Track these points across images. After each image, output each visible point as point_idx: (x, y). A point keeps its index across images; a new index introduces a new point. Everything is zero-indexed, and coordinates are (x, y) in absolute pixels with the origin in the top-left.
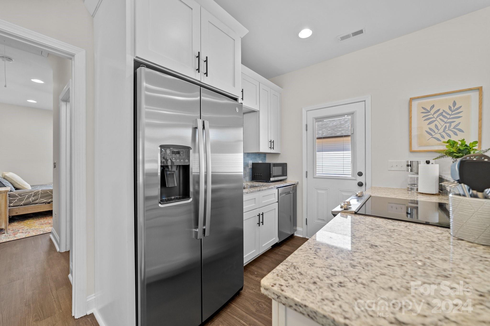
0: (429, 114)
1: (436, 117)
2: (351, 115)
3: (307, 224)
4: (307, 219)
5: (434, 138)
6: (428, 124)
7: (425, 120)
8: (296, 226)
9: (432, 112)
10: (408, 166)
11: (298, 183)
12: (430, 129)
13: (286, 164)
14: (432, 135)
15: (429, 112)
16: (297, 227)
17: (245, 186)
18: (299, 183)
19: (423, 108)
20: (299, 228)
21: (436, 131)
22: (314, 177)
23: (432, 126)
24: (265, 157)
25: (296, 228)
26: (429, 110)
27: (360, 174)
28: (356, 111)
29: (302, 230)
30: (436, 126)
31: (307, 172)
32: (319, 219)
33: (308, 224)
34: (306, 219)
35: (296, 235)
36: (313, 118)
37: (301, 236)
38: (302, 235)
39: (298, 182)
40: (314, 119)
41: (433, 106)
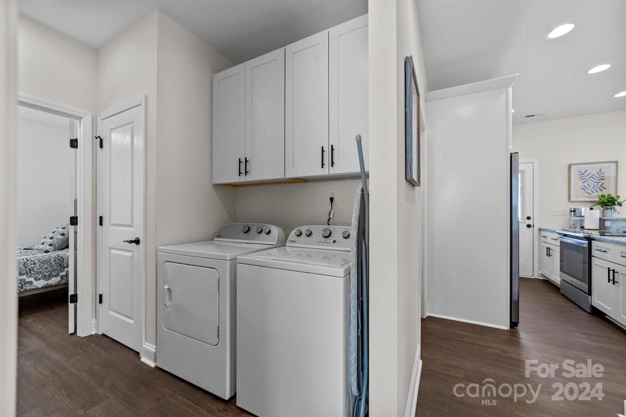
0: (584, 176)
1: (588, 178)
5: (586, 192)
6: (583, 183)
7: (580, 180)
9: (586, 174)
10: (571, 211)
12: (584, 186)
14: (585, 190)
15: (584, 174)
19: (579, 171)
21: (588, 188)
23: (586, 184)
26: (583, 173)
27: (529, 218)
30: (588, 184)
41: (586, 171)
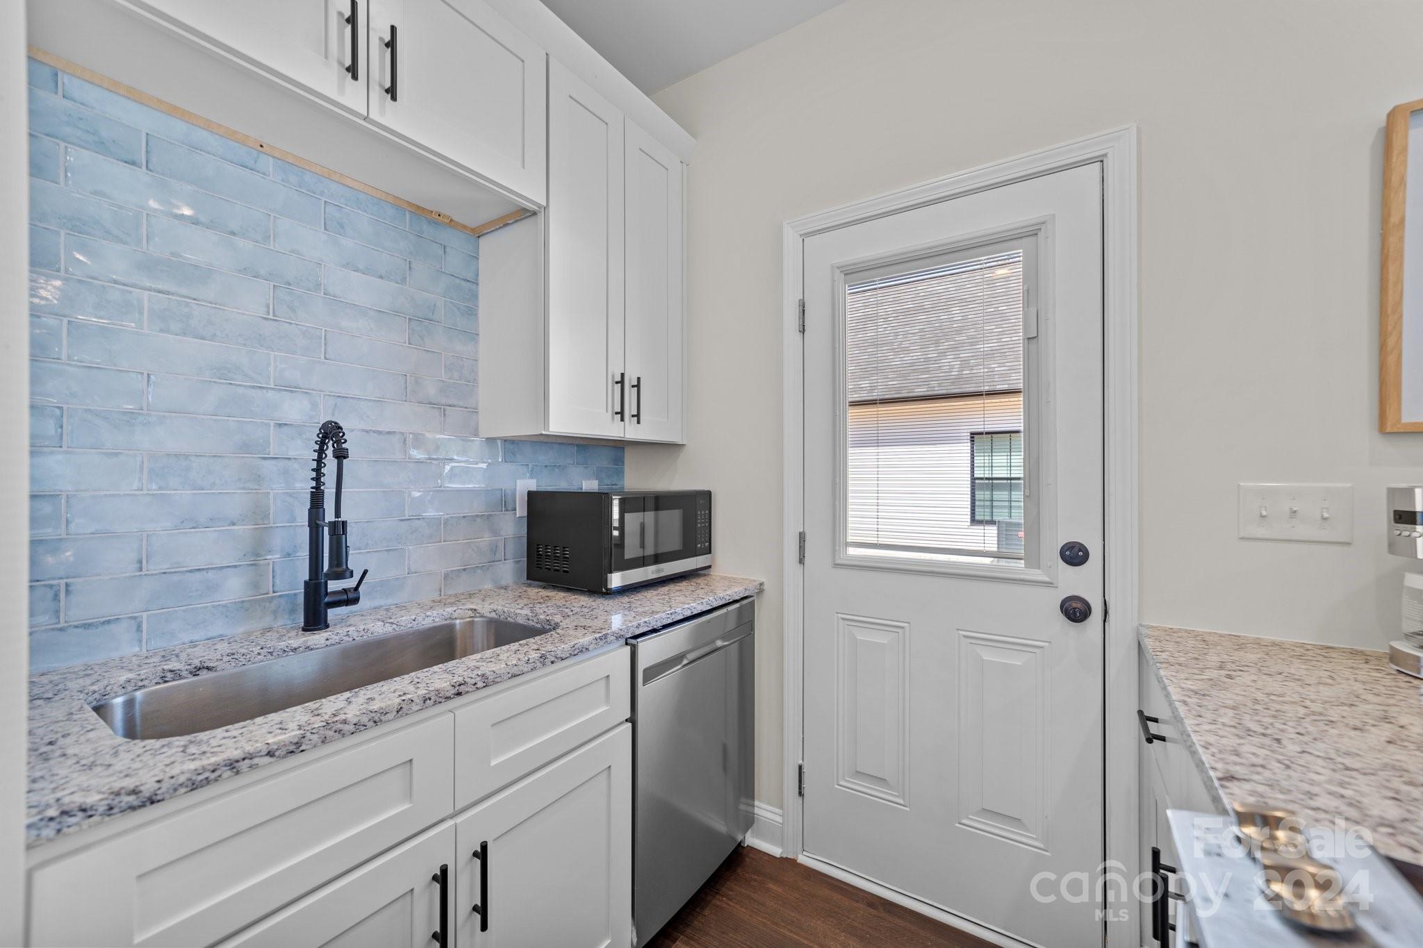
2: (1024, 240)
3: (801, 794)
4: (805, 770)
8: (753, 798)
11: (761, 591)
13: (707, 495)
16: (756, 803)
17: (458, 622)
18: (765, 587)
20: (764, 810)
22: (839, 561)
24: (619, 461)
25: (753, 806)
27: (1074, 555)
28: (1054, 216)
29: (779, 819)
31: (802, 537)
32: (859, 774)
33: (806, 791)
34: (800, 767)
35: (751, 840)
36: (832, 266)
37: (776, 851)
38: (782, 845)
39: (761, 584)
40: (837, 271)
